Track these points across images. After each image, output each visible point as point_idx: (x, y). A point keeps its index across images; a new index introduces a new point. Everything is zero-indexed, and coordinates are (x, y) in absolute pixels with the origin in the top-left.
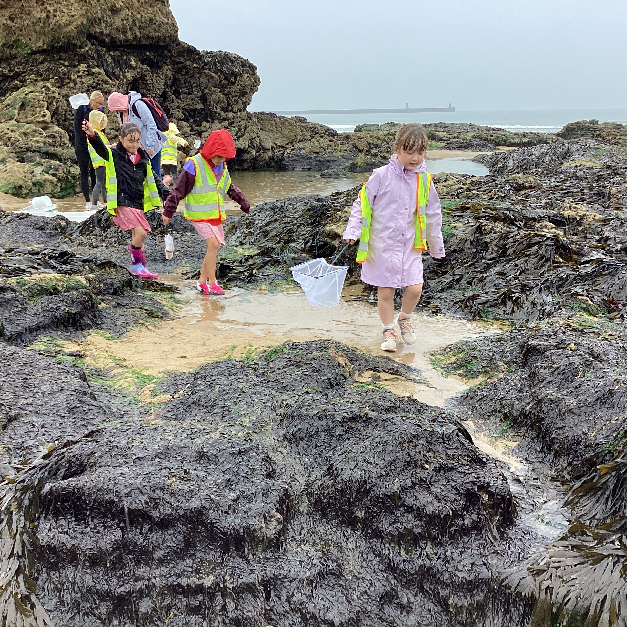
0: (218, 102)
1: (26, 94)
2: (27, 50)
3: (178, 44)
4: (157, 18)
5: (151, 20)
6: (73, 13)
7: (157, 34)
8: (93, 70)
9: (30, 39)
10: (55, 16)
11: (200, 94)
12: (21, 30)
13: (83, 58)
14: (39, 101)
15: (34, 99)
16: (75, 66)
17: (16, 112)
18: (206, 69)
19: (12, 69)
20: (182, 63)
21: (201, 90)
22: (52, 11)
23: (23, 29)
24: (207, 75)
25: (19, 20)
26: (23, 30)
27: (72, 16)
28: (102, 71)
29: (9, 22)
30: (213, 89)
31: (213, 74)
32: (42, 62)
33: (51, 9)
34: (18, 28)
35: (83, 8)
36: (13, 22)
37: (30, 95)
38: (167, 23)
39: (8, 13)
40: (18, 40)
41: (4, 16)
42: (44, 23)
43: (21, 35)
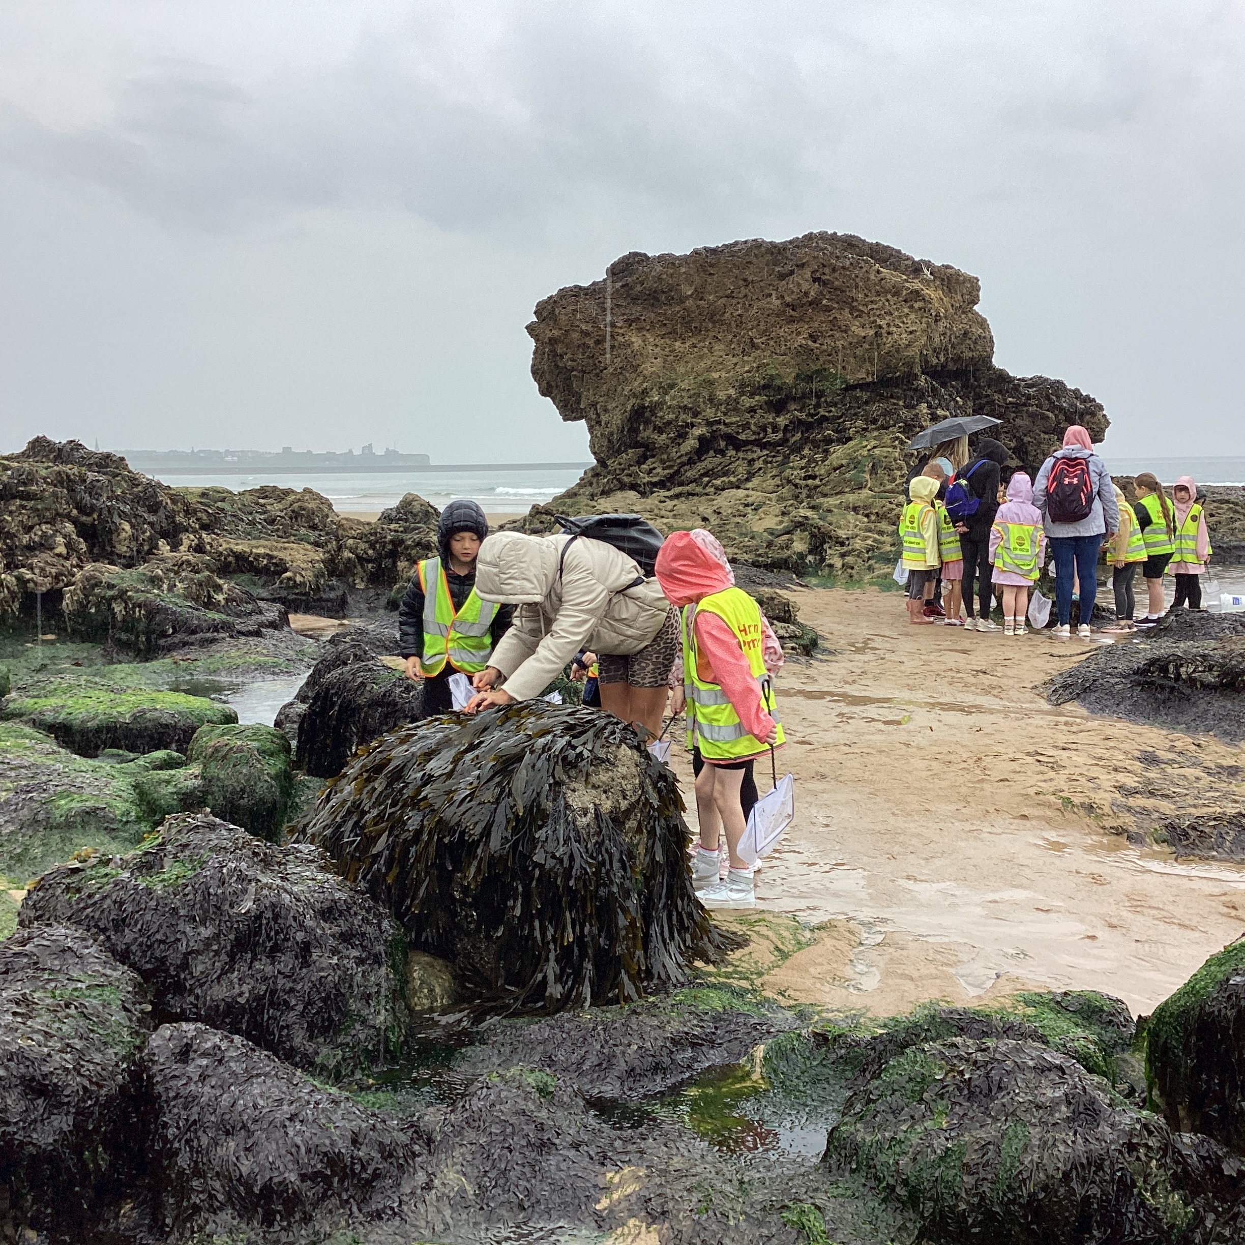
1: (869, 450)
2: (839, 384)
4: (973, 330)
6: (911, 329)
8: (939, 413)
9: (844, 368)
10: (889, 333)
11: (1013, 444)
12: (830, 355)
13: (920, 395)
14: (895, 460)
15: (886, 457)
16: (914, 407)
17: (868, 477)
18: (1032, 405)
19: (812, 411)
20: (987, 396)
21: (1015, 437)
22: (884, 326)
23: (833, 352)
24: (1032, 415)
25: (829, 341)
26: (835, 355)
27: (911, 332)
28: (947, 413)
29: (810, 343)
30: (1042, 435)
31: (1047, 413)
32: (867, 403)
33: (883, 323)
34: (824, 351)
35: (924, 320)
36: (815, 342)
37: (877, 451)
38: (984, 337)
39: (805, 330)
40: (825, 369)
41: (799, 334)
42: (871, 344)
43: (830, 362)
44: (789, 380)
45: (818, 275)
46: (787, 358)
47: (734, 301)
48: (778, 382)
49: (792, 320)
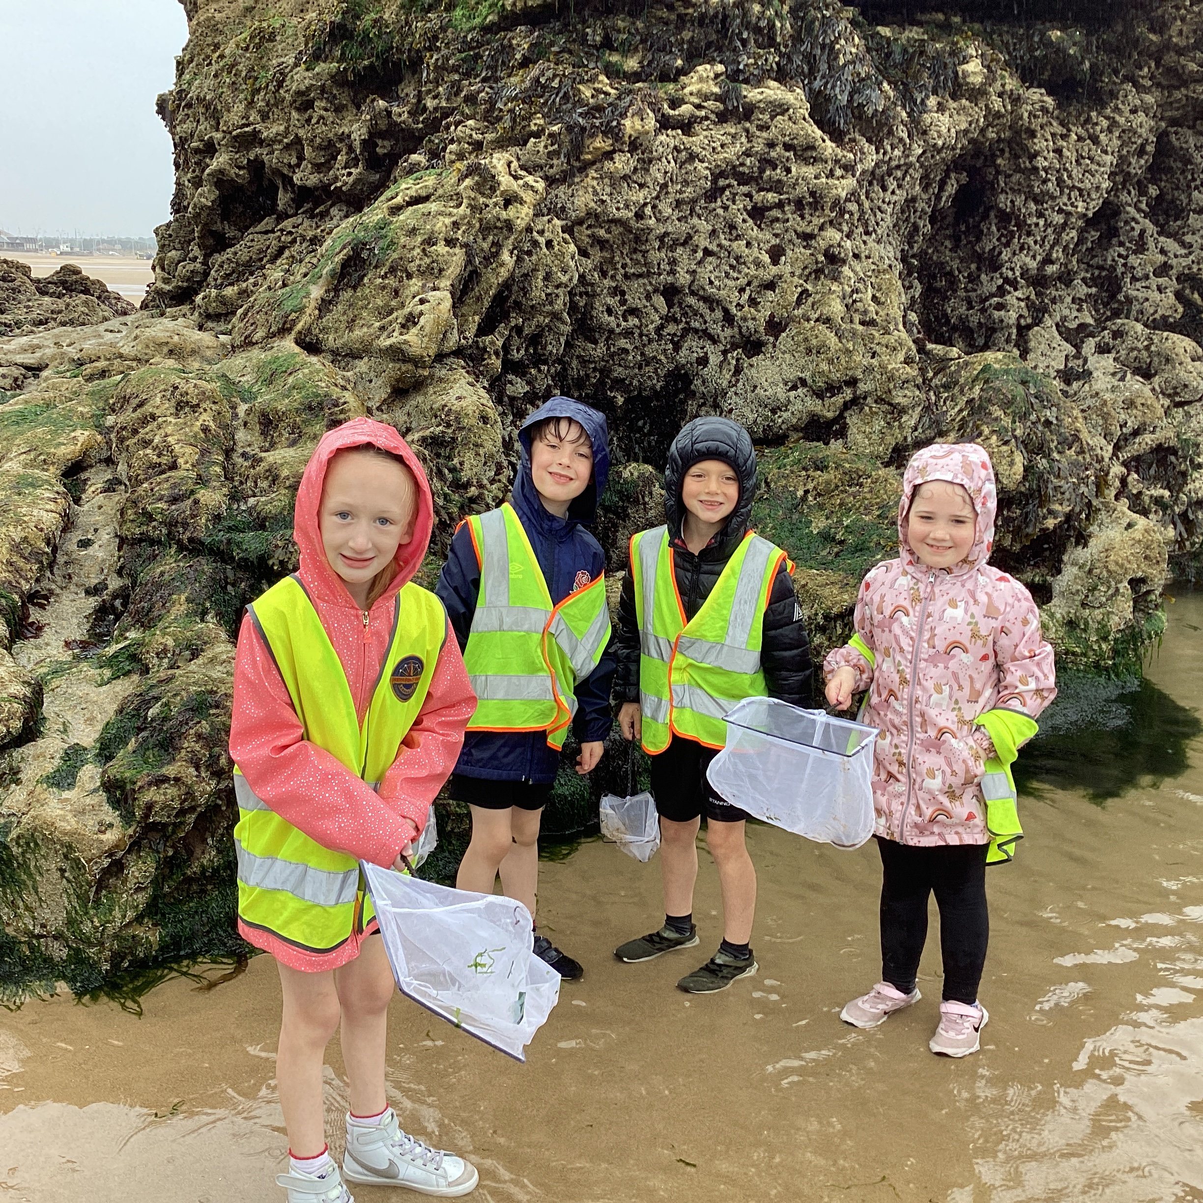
13: (716, 38)
15: (414, 233)
28: (796, 96)
32: (524, 63)
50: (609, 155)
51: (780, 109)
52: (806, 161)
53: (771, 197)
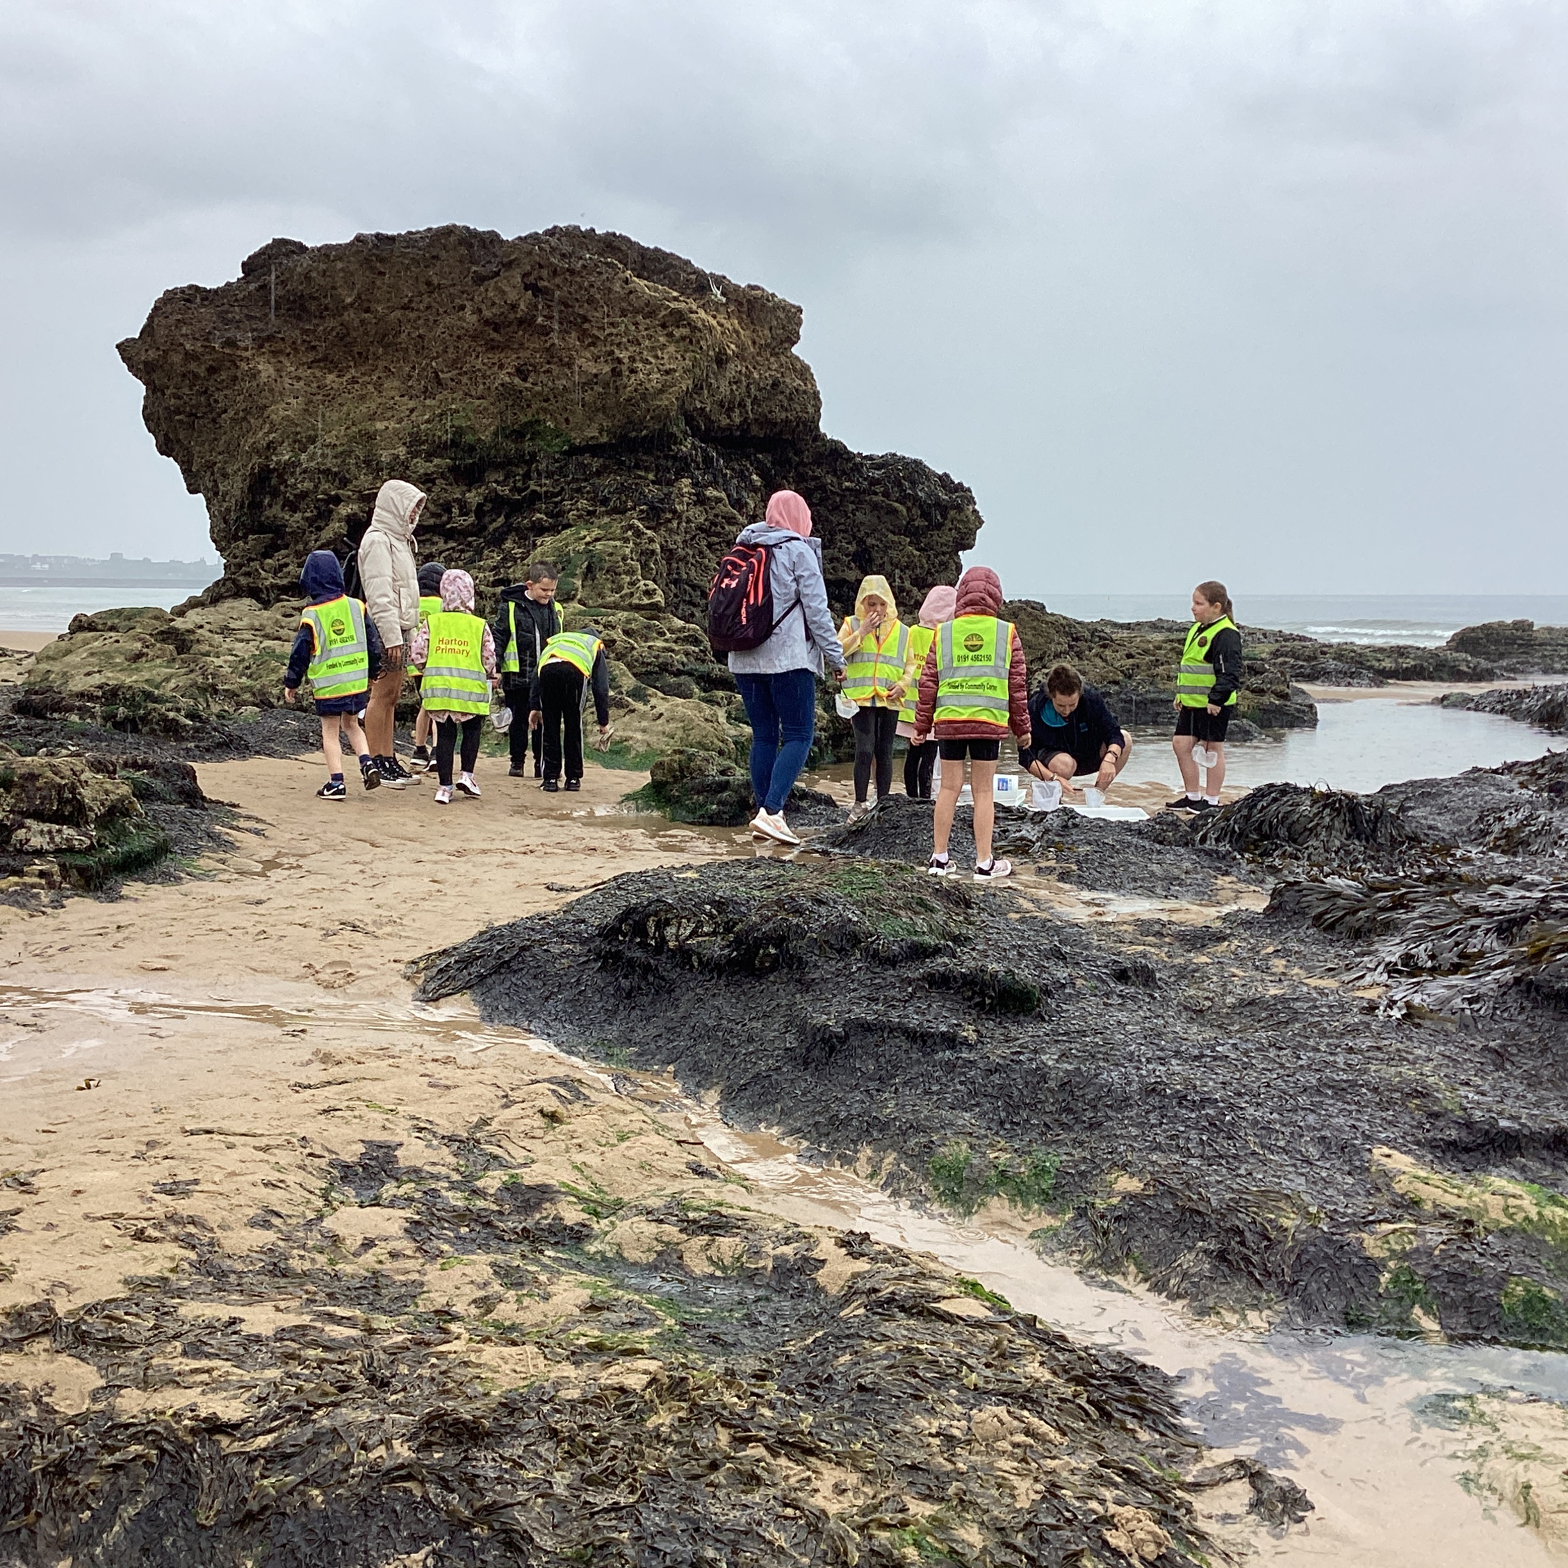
0: (907, 567)
1: (587, 544)
2: (558, 446)
3: (819, 437)
4: (788, 380)
5: (775, 384)
6: (668, 367)
7: (784, 415)
8: (708, 493)
9: (567, 421)
10: (633, 371)
11: (852, 548)
12: (547, 400)
13: (683, 467)
14: (624, 559)
15: (611, 554)
16: (670, 483)
17: (579, 583)
18: (876, 494)
19: (519, 484)
20: (815, 478)
21: (854, 537)
22: (626, 360)
23: (551, 397)
24: (875, 507)
25: (543, 378)
26: (553, 401)
27: (667, 372)
28: (723, 495)
29: (517, 380)
30: (890, 536)
31: (896, 505)
32: (598, 473)
33: (623, 355)
34: (540, 393)
35: (688, 355)
36: (525, 380)
37: (599, 546)
38: (805, 392)
39: (512, 361)
40: (538, 422)
41: (501, 367)
42: (606, 385)
43: (545, 410)
44: (486, 436)
45: (531, 279)
46: (485, 403)
47: (412, 315)
48: (469, 438)
49: (492, 347)
50: (669, 521)
51: (719, 500)
52: (729, 524)
53: (715, 539)
